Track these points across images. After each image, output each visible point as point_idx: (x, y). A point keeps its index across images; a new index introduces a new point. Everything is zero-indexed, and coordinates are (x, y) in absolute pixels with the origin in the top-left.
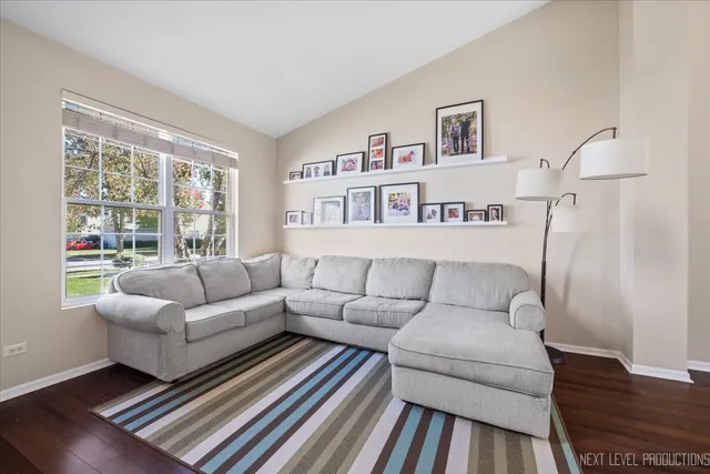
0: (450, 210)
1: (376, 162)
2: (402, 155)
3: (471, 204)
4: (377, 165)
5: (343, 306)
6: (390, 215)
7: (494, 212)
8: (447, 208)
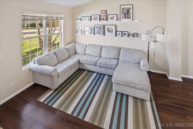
0: (124, 33)
1: (103, 18)
2: (111, 17)
3: (130, 32)
4: (103, 19)
5: (96, 62)
6: (107, 33)
7: (135, 35)
8: (123, 33)
